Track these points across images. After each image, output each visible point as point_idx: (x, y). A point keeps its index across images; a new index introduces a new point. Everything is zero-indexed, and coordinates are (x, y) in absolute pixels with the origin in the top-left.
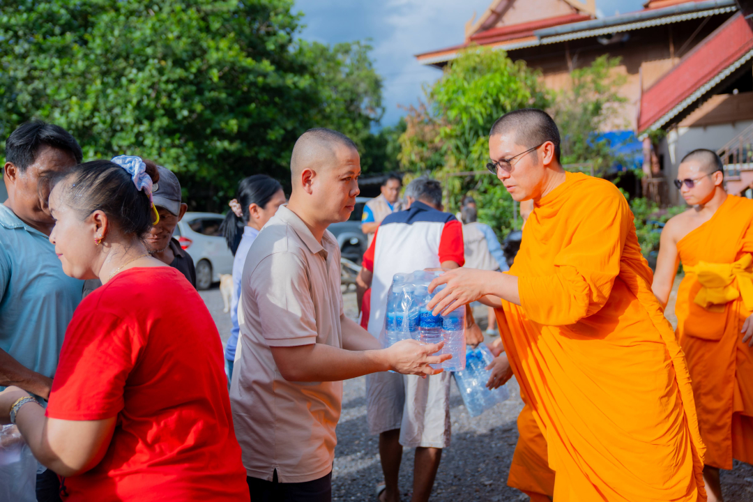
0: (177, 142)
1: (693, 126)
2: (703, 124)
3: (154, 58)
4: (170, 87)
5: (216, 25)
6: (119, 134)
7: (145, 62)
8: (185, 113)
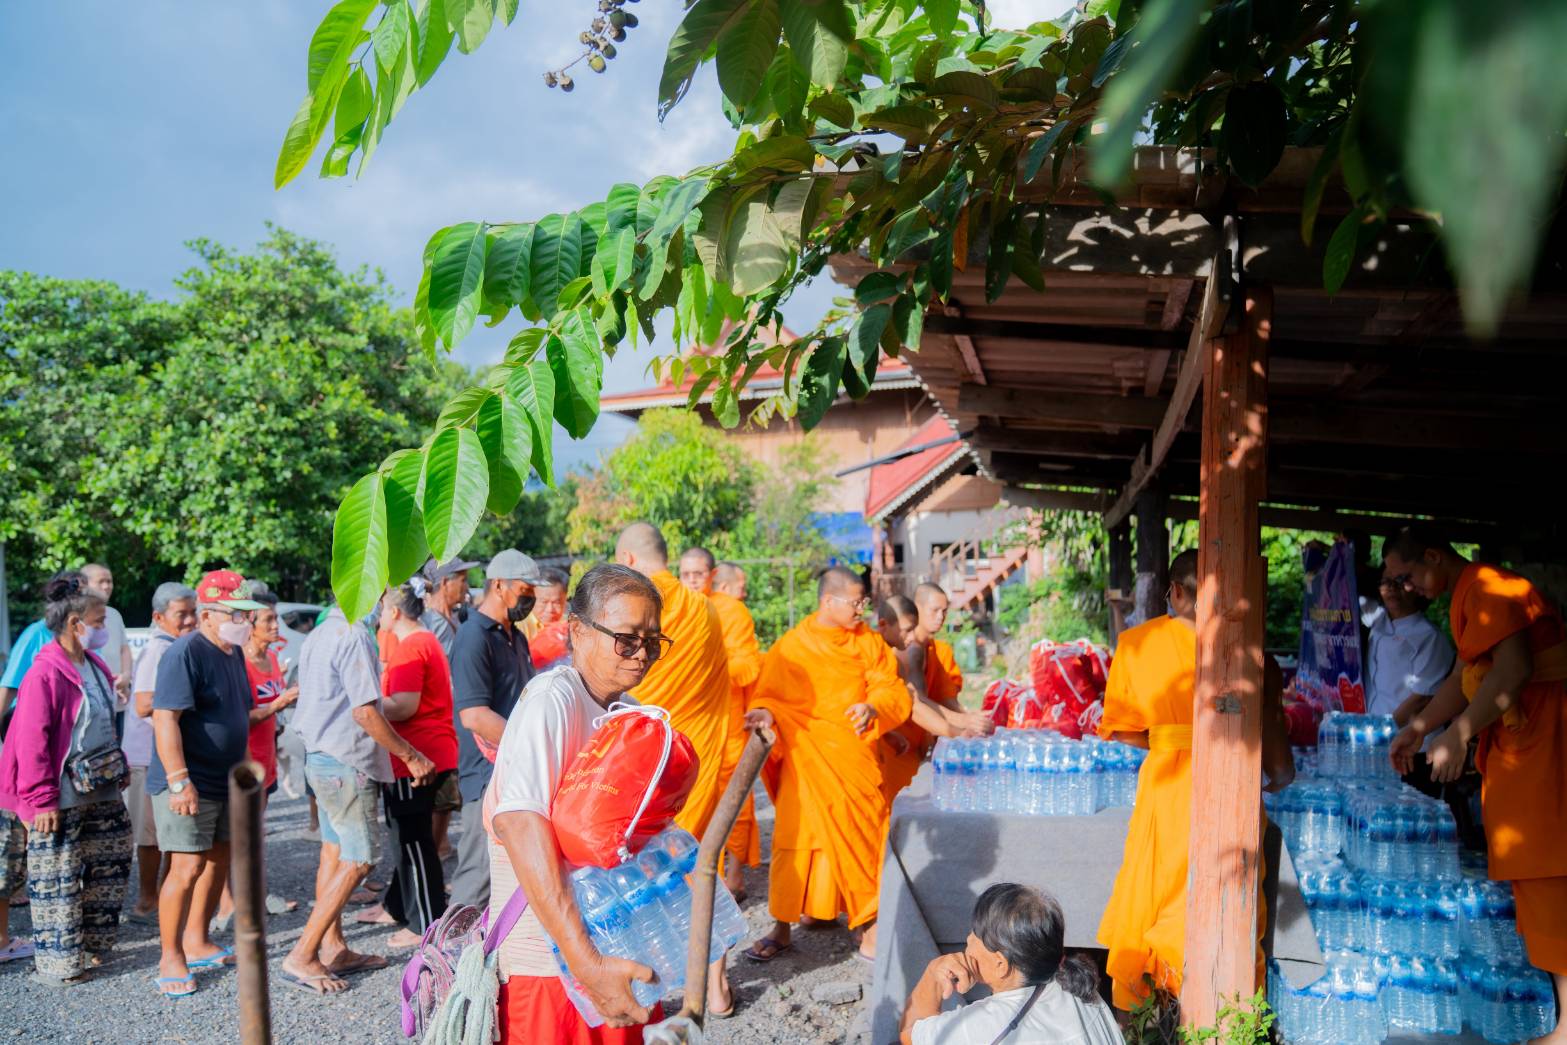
0: (272, 510)
1: (934, 511)
2: (946, 509)
3: (251, 399)
4: (271, 440)
5: (335, 362)
6: (191, 496)
7: (237, 407)
8: (288, 474)
